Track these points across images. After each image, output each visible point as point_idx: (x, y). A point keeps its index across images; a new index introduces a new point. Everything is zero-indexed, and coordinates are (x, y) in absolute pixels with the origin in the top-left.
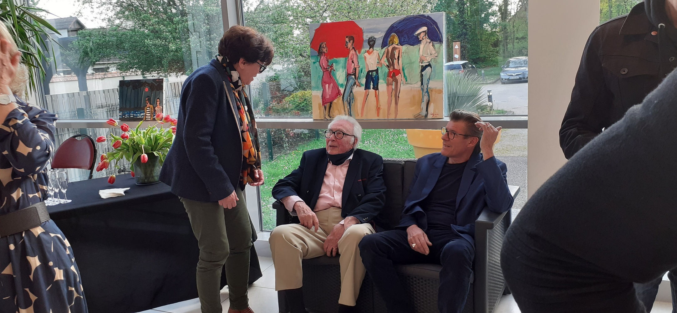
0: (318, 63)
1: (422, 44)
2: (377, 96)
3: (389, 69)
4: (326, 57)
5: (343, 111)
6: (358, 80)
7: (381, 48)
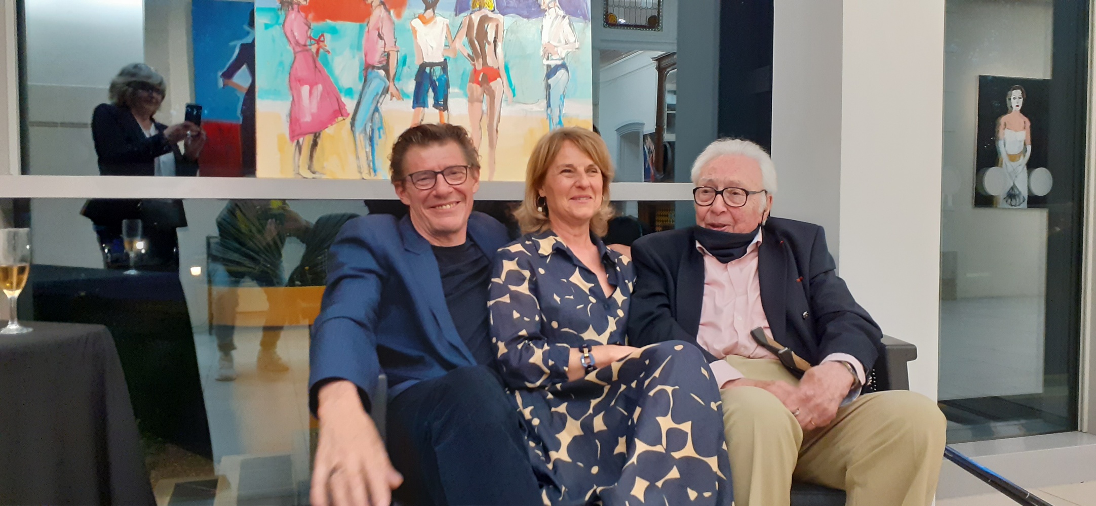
0: (278, 28)
1: (547, 17)
3: (474, 65)
4: (303, 14)
5: (352, 158)
6: (396, 82)
7: (455, 13)
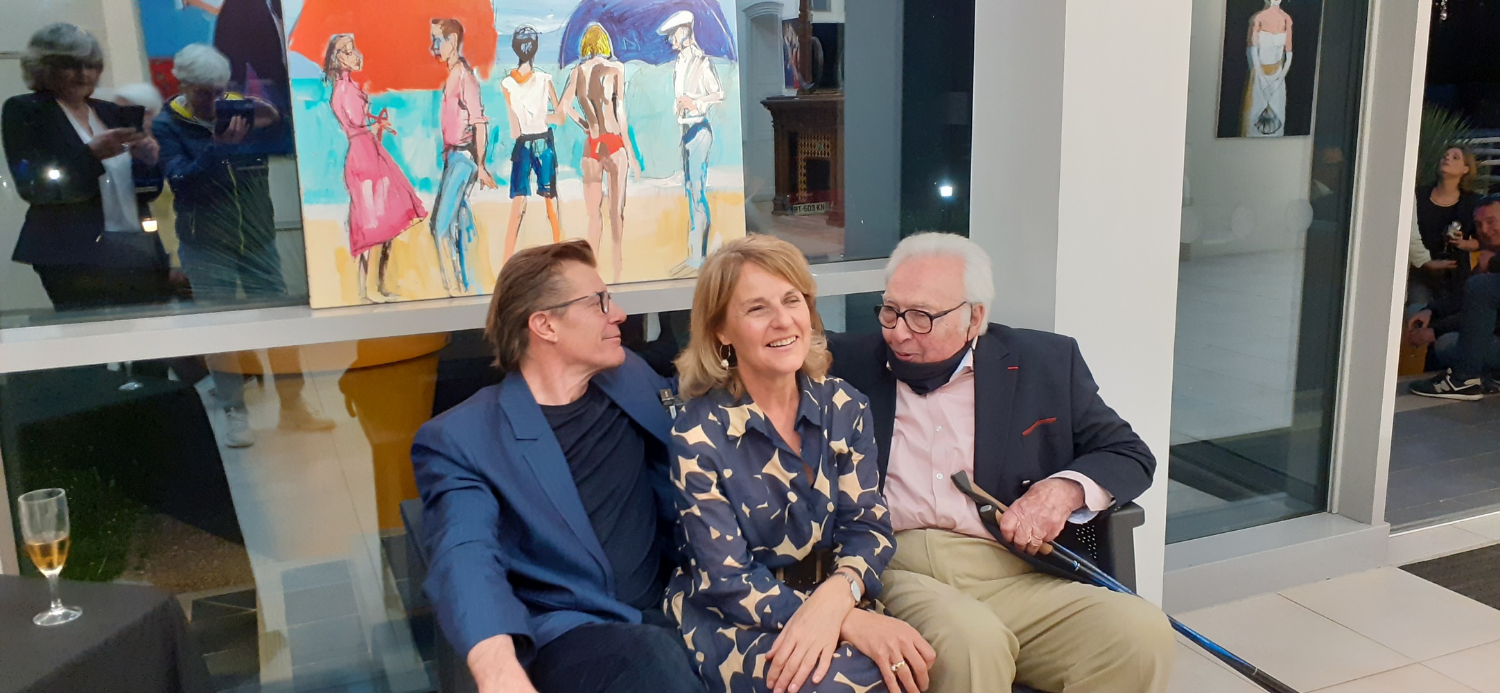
2: (553, 218)
3: (588, 132)
4: (356, 84)
5: (434, 270)
6: (487, 166)
7: (559, 65)
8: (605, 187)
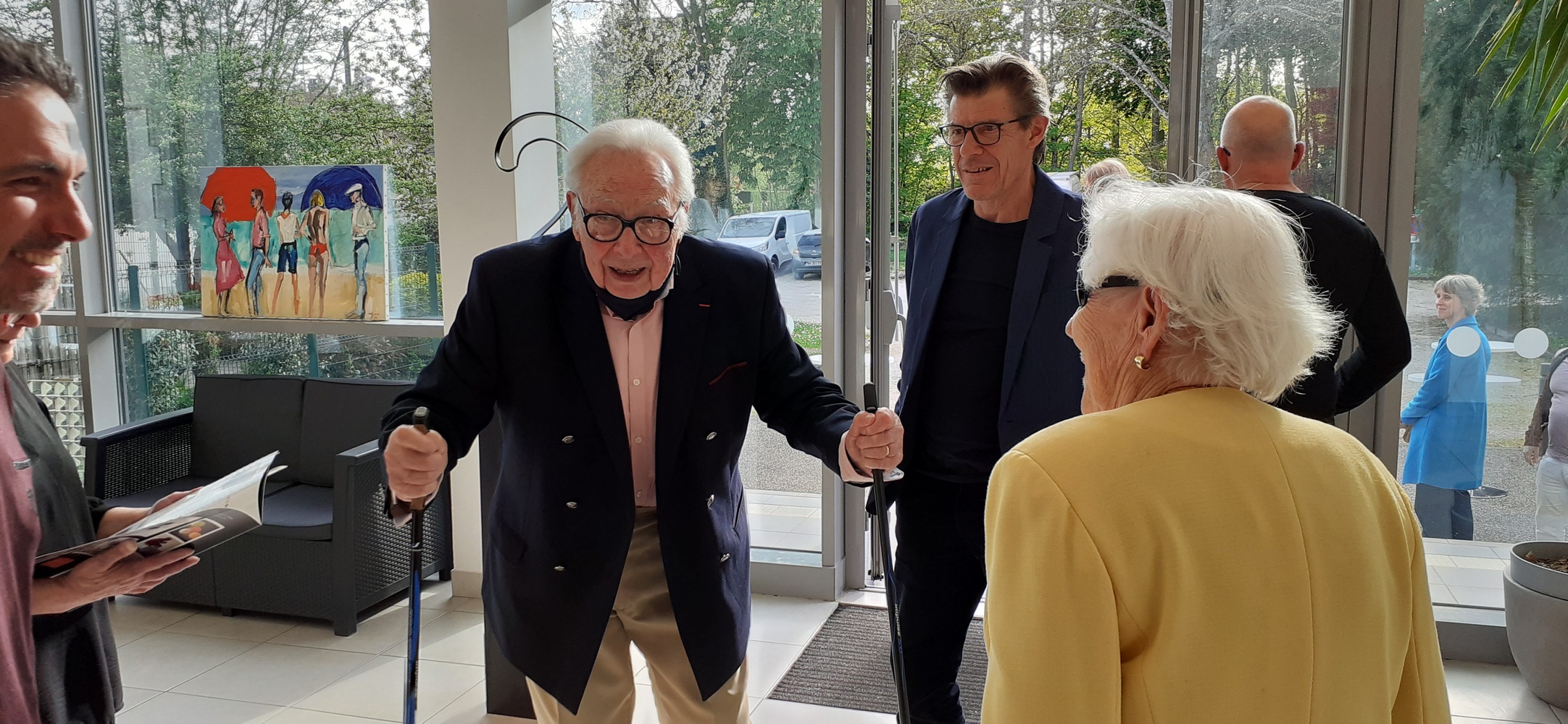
0: (211, 228)
1: (356, 208)
2: (295, 283)
3: (311, 243)
4: (222, 218)
6: (269, 257)
7: (301, 210)
8: (318, 270)
